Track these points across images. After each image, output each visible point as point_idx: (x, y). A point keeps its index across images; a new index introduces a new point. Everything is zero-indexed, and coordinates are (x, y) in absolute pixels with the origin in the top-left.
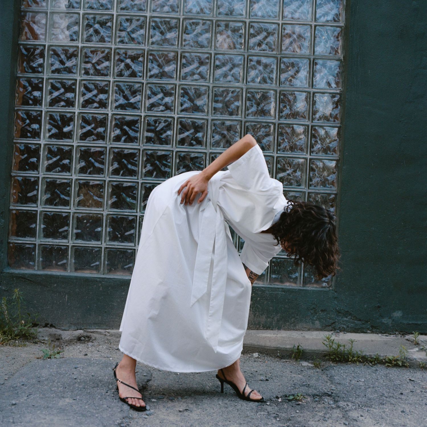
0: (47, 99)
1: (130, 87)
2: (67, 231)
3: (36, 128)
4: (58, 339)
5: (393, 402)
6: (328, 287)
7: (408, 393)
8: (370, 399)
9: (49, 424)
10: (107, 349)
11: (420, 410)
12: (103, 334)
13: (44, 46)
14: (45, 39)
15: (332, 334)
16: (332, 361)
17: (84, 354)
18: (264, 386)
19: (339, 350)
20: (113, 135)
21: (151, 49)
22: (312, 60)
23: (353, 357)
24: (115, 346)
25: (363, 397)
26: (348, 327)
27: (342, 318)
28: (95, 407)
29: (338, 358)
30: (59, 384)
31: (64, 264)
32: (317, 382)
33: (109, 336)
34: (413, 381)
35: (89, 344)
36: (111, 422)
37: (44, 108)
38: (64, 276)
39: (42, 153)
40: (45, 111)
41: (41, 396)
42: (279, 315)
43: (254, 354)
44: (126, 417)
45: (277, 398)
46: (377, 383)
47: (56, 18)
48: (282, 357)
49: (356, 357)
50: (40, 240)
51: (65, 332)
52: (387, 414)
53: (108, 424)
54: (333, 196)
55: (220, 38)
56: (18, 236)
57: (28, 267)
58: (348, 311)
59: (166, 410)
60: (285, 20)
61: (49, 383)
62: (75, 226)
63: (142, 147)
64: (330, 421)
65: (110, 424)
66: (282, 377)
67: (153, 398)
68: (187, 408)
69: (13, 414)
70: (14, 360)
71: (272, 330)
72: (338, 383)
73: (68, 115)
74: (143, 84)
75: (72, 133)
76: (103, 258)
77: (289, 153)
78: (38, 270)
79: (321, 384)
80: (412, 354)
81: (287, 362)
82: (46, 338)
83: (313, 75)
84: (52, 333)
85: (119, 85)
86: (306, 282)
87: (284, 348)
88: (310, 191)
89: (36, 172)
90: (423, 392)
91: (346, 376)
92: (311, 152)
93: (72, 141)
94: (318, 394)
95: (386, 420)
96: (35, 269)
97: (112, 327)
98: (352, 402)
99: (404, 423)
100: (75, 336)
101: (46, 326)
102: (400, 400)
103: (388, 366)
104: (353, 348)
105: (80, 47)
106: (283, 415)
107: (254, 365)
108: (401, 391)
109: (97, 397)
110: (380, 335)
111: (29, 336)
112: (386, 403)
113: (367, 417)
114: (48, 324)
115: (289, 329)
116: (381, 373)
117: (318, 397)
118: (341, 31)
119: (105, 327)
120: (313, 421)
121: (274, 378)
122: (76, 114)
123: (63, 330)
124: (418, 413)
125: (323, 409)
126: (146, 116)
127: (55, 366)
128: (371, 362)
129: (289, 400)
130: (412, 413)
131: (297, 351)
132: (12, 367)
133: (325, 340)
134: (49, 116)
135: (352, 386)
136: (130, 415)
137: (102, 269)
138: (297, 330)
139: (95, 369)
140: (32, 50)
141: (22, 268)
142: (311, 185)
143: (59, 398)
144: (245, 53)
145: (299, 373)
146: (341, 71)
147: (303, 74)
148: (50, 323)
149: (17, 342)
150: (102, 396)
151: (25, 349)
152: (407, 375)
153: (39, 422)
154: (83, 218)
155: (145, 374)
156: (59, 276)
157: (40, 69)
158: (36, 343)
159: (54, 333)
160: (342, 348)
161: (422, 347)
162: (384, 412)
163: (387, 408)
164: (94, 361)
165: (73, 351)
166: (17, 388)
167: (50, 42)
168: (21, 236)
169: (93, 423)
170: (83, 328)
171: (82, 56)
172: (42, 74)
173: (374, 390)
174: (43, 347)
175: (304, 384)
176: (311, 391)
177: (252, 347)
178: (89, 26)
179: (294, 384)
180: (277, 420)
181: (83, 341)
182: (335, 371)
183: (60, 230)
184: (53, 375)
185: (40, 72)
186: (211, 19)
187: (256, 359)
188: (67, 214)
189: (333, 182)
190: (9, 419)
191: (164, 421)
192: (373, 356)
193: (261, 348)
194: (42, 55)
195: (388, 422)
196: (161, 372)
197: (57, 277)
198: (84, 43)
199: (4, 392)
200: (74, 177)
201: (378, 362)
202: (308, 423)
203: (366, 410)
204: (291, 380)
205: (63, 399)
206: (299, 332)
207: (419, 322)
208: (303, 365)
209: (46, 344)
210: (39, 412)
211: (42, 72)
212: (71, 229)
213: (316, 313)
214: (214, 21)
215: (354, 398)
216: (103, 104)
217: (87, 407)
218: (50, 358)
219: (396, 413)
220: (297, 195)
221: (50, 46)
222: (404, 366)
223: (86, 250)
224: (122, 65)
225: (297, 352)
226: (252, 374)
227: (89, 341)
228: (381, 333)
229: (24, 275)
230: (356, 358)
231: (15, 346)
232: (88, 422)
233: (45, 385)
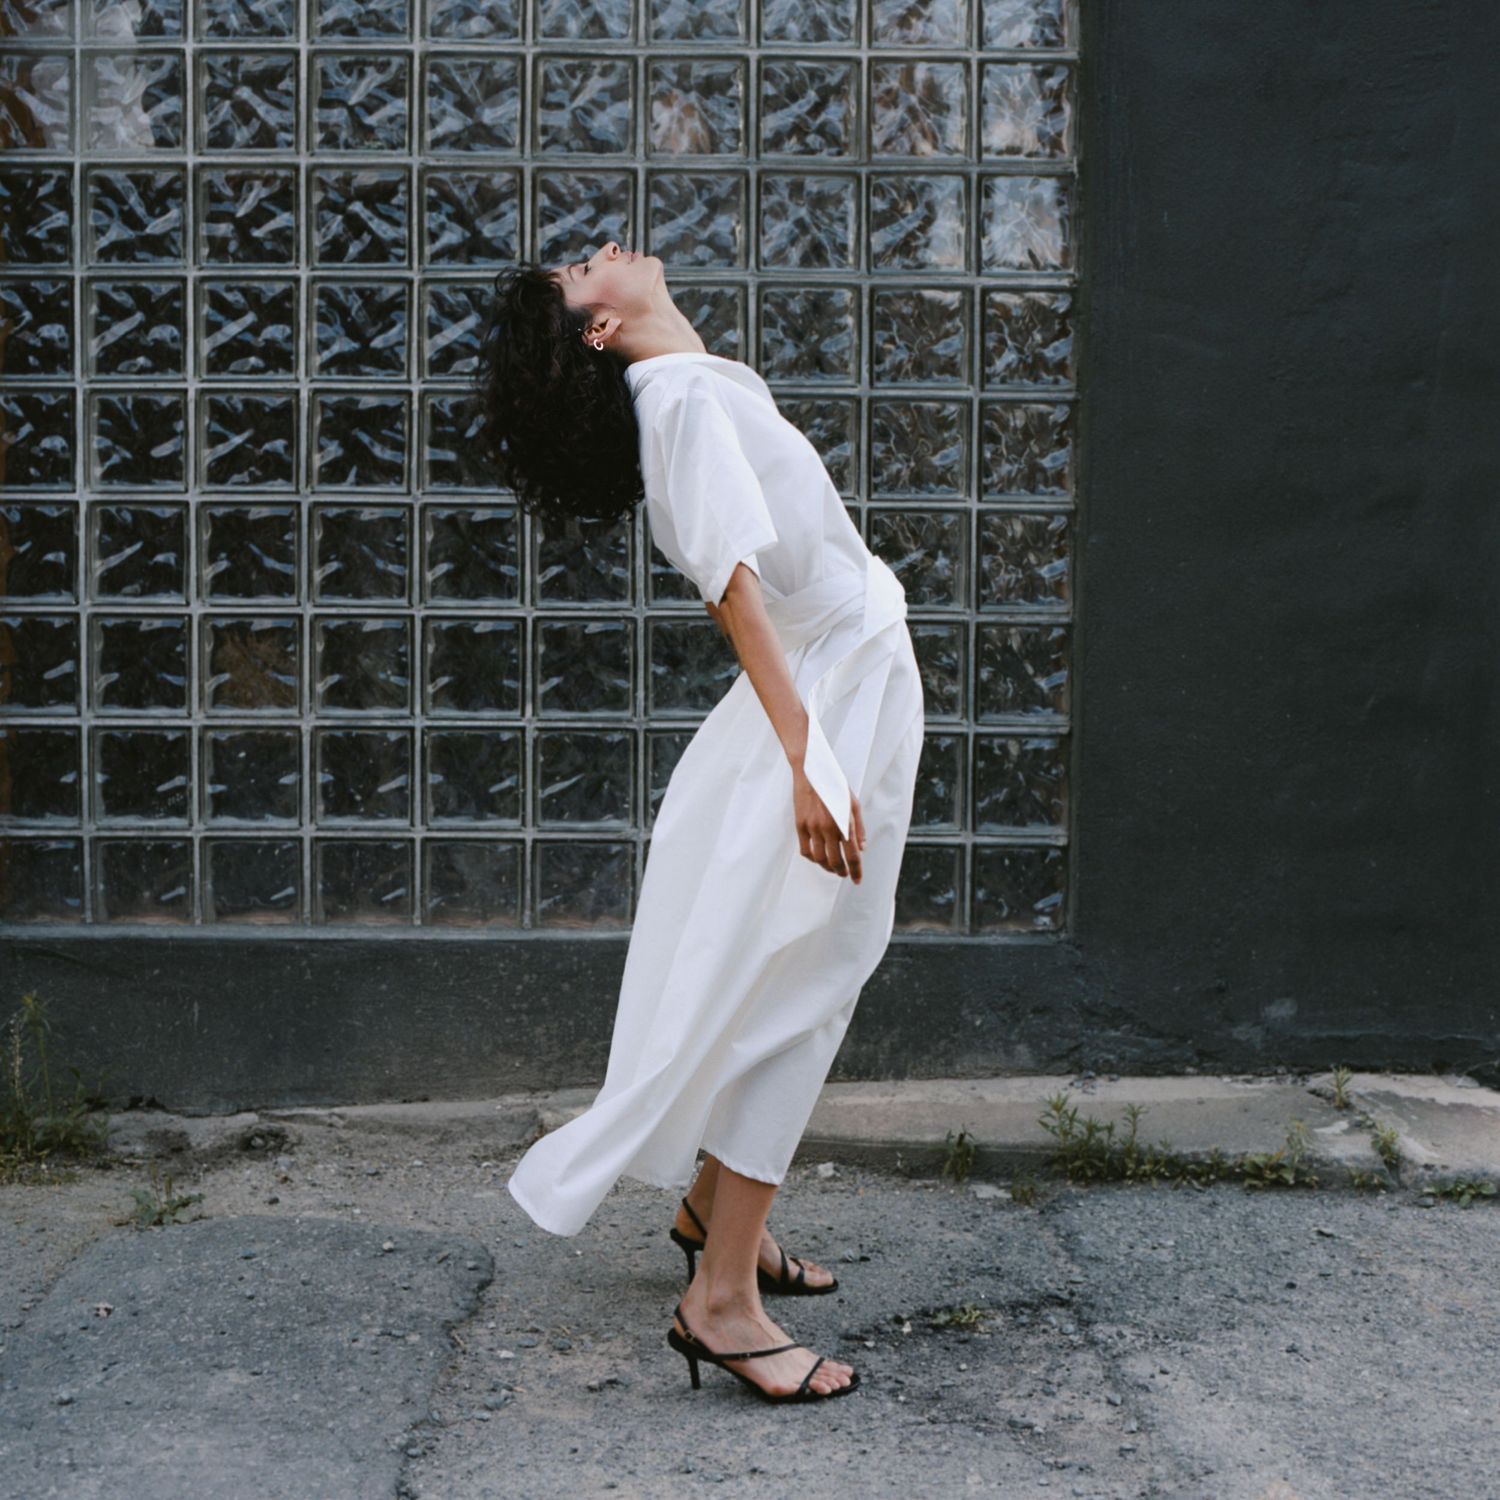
0: (88, 348)
1: (367, 297)
2: (182, 789)
3: (59, 447)
4: (178, 1150)
5: (1264, 1318)
6: (1053, 932)
7: (1313, 1280)
8: (1191, 1311)
9: (186, 1466)
10: (340, 1174)
11: (1347, 1340)
12: (322, 1123)
13: (70, 167)
14: (71, 145)
15: (1072, 1084)
16: (1071, 1178)
17: (267, 1197)
18: (857, 1280)
19: (1093, 1141)
20: (317, 461)
21: (432, 162)
22: (974, 177)
23: (1140, 1162)
24: (365, 1163)
25: (1170, 1304)
26: (1122, 1058)
27: (1103, 1029)
28: (321, 1396)
29: (1092, 1166)
30: (200, 1319)
31: (179, 898)
32: (1025, 1259)
33: (345, 1127)
34: (1328, 1236)
35: (280, 1159)
36: (377, 1445)
37: (81, 382)
38: (183, 939)
39: (84, 534)
40: (85, 392)
41: (149, 1366)
42: (897, 1031)
43: (821, 1168)
44: (422, 1422)
45: (899, 1321)
46: (1214, 1251)
47: (106, 69)
48: (911, 1173)
49: (1149, 1162)
50: (93, 825)
51: (198, 1121)
52: (1243, 1363)
53: (367, 1452)
54: (1057, 633)
55: (663, 115)
56: (19, 813)
57: (64, 913)
58: (1120, 1009)
59: (548, 1386)
60: (878, 49)
61: (166, 1318)
62: (209, 772)
63: (418, 499)
64: (1065, 1394)
65: (375, 1450)
66: (912, 1242)
67: (502, 1347)
68: (614, 1376)
69: (66, 1438)
70: (42, 1237)
71: (876, 1079)
72: (1090, 1258)
73: (166, 400)
74: (410, 282)
75: (182, 458)
76: (307, 873)
77: (908, 496)
78: (96, 922)
79: (1037, 1263)
80: (1328, 1142)
81: (927, 1187)
82: (139, 1149)
83: (982, 231)
84: (156, 1128)
85: (332, 290)
86: (980, 917)
87: (916, 1143)
88: (983, 618)
89: (65, 597)
90: (1359, 1276)
91: (1119, 1231)
92: (983, 490)
93: (182, 488)
94: (1027, 1299)
95: (1238, 1384)
96: (83, 922)
97: (351, 1097)
98: (1135, 1325)
99: (1295, 1390)
100: (232, 1136)
101: (134, 1105)
102: (1285, 1307)
103: (1253, 1188)
104: (1138, 1134)
105: (190, 166)
106: (919, 1382)
107: (820, 1204)
108: (1290, 1274)
109: (327, 1357)
110: (1226, 1079)
111: (83, 1144)
112: (1240, 1322)
113: (1182, 1373)
114: (140, 1099)
115: (930, 1076)
116: (1227, 1215)
117: (1028, 1311)
118: (1070, 77)
119: (327, 1099)
120: (1011, 1396)
121: (887, 1250)
122: (191, 395)
123: (190, 1116)
124: (1338, 1352)
125: (1044, 1353)
126: (424, 394)
127: (180, 1252)
128: (1197, 1176)
129: (938, 1328)
130: (1320, 1353)
131: (959, 1151)
132: (39, 1262)
133: (1049, 1115)
134: (97, 406)
135: (1136, 1265)
136: (436, 1415)
137: (307, 909)
138: (956, 1077)
139: (308, 1257)
140: (29, 183)
141: (39, 919)
142: (985, 598)
143: (207, 1371)
144: (748, 163)
145: (968, 1225)
146: (1073, 210)
147: (948, 226)
148: (148, 1096)
149: (44, 1166)
150: (339, 1353)
151: (75, 1190)
152: (1311, 1217)
153: (152, 1459)
154: (236, 743)
155: (470, 1264)
156: (166, 940)
157: (60, 249)
158: (106, 1167)
159: (163, 1128)
160: (1103, 1135)
161: (1359, 1118)
162: (1234, 1354)
163: (1244, 1340)
164: (304, 1228)
165: (231, 1187)
166: (68, 1341)
167: (89, 155)
168: (31, 814)
169: (320, 1454)
170: (255, 1106)
171: (200, 197)
172: (66, 264)
173: (1203, 1277)
174: (133, 1182)
175: (984, 1265)
176: (1005, 1291)
177: (815, 1144)
178: (217, 93)
179: (951, 1270)
180: (897, 1401)
181: (258, 1152)
182: (1081, 1213)
183: (162, 788)
184: (179, 1285)
185: (60, 258)
186: (628, 52)
187: (828, 1185)
188: (178, 734)
189: (1059, 584)
190: (59, 1455)
191: (543, 1427)
192: (1202, 1157)
193: (844, 1146)
194: (62, 197)
195: (1244, 1388)
196: (522, 1252)
197: (159, 945)
198: (205, 150)
199: (26, 1358)
200: (197, 609)
201: (1221, 1174)
202: (998, 1404)
203: (1179, 1350)
204: (940, 1254)
205: (219, 1375)
206: (966, 1084)
207: (1351, 1033)
208: (980, 1195)
209: (139, 1168)
210: (147, 1425)
211: (68, 257)
212: (198, 783)
213: (1018, 1020)
214: (641, 62)
215: (1142, 1311)
216: (279, 358)
217: (296, 1397)
218: (159, 1223)
219: (1270, 1356)
220: (942, 632)
221: (87, 168)
222: (1301, 1184)
223: (247, 849)
224: (336, 224)
225: (959, 1156)
226: (815, 1238)
227: (278, 1149)
228: (1230, 1072)
229: (51, 942)
230: (1147, 1167)
231: (38, 1182)
232: (307, 1450)
233: (158, 1326)
